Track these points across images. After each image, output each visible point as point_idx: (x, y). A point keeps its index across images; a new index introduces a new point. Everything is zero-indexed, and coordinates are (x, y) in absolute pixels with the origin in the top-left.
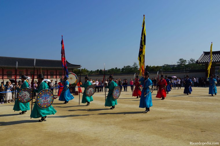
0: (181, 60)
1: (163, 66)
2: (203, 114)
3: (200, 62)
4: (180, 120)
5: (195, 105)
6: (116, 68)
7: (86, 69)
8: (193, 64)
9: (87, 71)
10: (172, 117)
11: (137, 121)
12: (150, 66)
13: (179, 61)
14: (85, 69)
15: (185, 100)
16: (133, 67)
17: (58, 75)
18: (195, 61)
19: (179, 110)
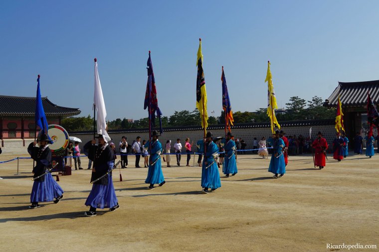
0: (293, 99)
1: (258, 112)
2: (336, 212)
3: (331, 104)
4: (288, 226)
5: (320, 194)
8: (318, 108)
13: (291, 102)
15: (301, 183)
16: (194, 113)
17: (26, 130)
18: (322, 102)
19: (286, 205)
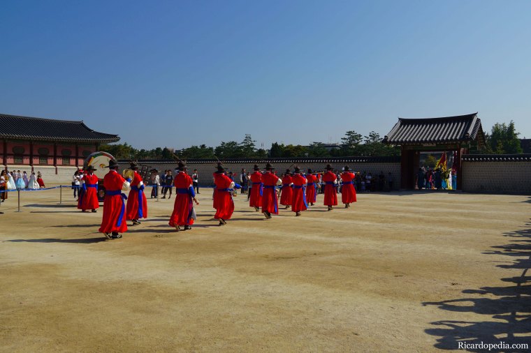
0: (350, 133)
1: (311, 147)
2: (397, 246)
3: (390, 141)
4: (354, 256)
5: (381, 230)
6: (203, 146)
7: (128, 146)
8: (375, 144)
9: (133, 151)
10: (338, 252)
11: (266, 259)
12: (283, 145)
13: (347, 137)
14: (125, 144)
15: (361, 220)
16: (243, 145)
17: (59, 157)
18: (380, 138)
19: (349, 239)
